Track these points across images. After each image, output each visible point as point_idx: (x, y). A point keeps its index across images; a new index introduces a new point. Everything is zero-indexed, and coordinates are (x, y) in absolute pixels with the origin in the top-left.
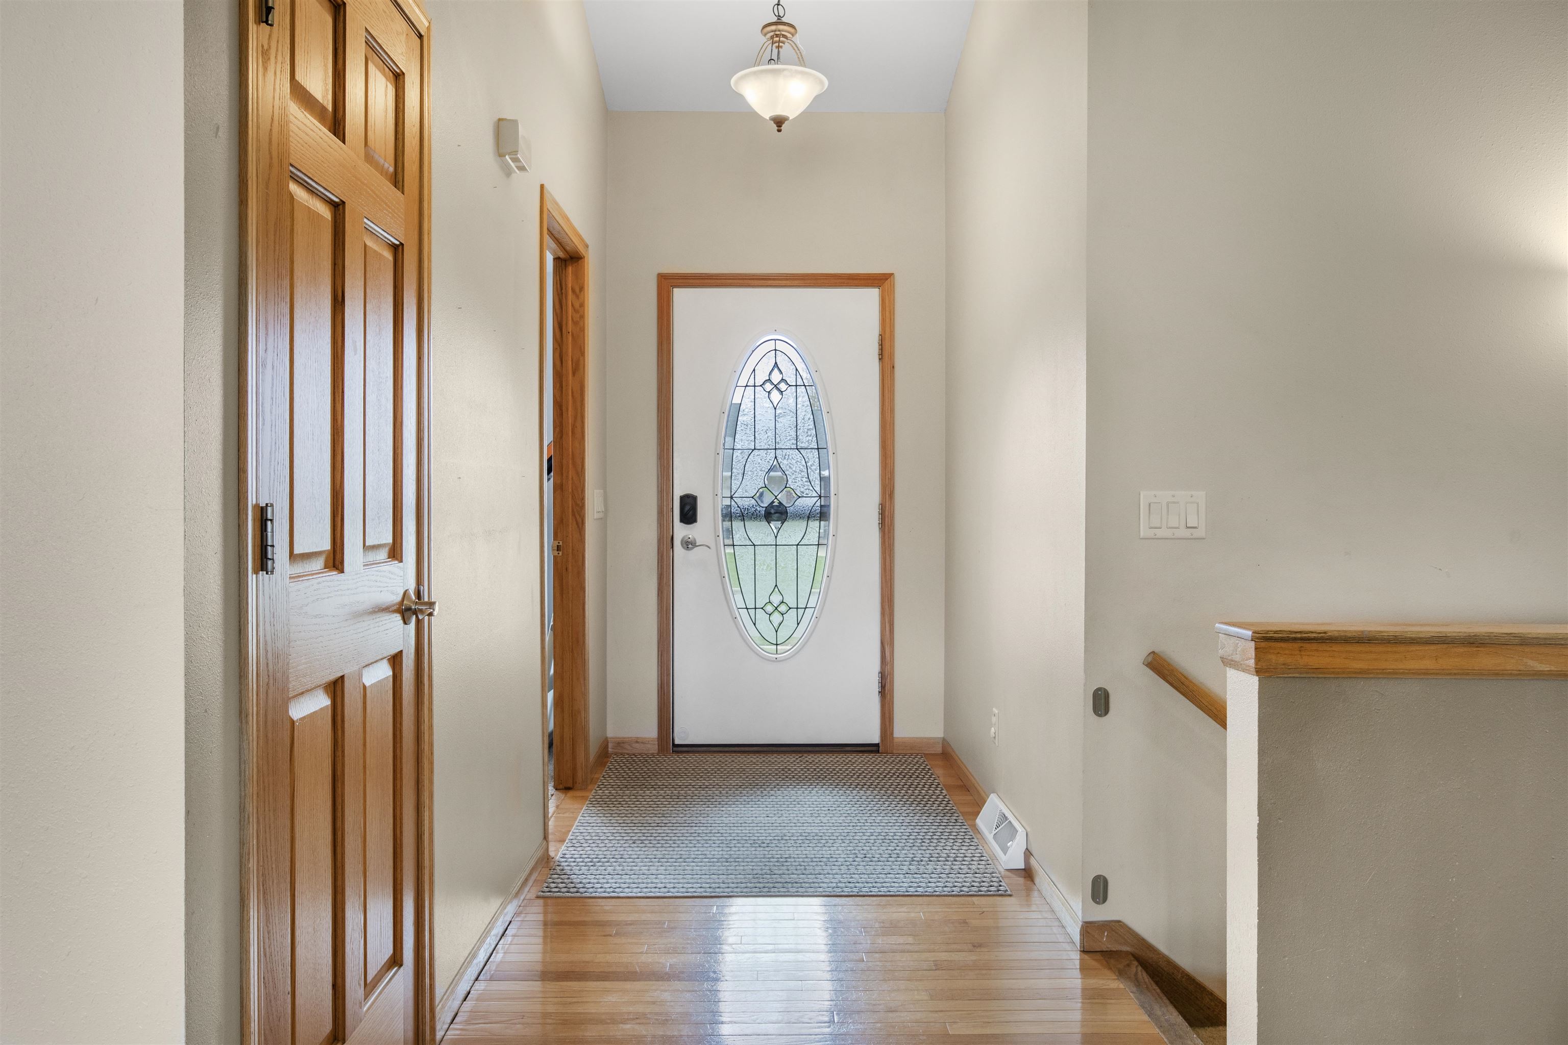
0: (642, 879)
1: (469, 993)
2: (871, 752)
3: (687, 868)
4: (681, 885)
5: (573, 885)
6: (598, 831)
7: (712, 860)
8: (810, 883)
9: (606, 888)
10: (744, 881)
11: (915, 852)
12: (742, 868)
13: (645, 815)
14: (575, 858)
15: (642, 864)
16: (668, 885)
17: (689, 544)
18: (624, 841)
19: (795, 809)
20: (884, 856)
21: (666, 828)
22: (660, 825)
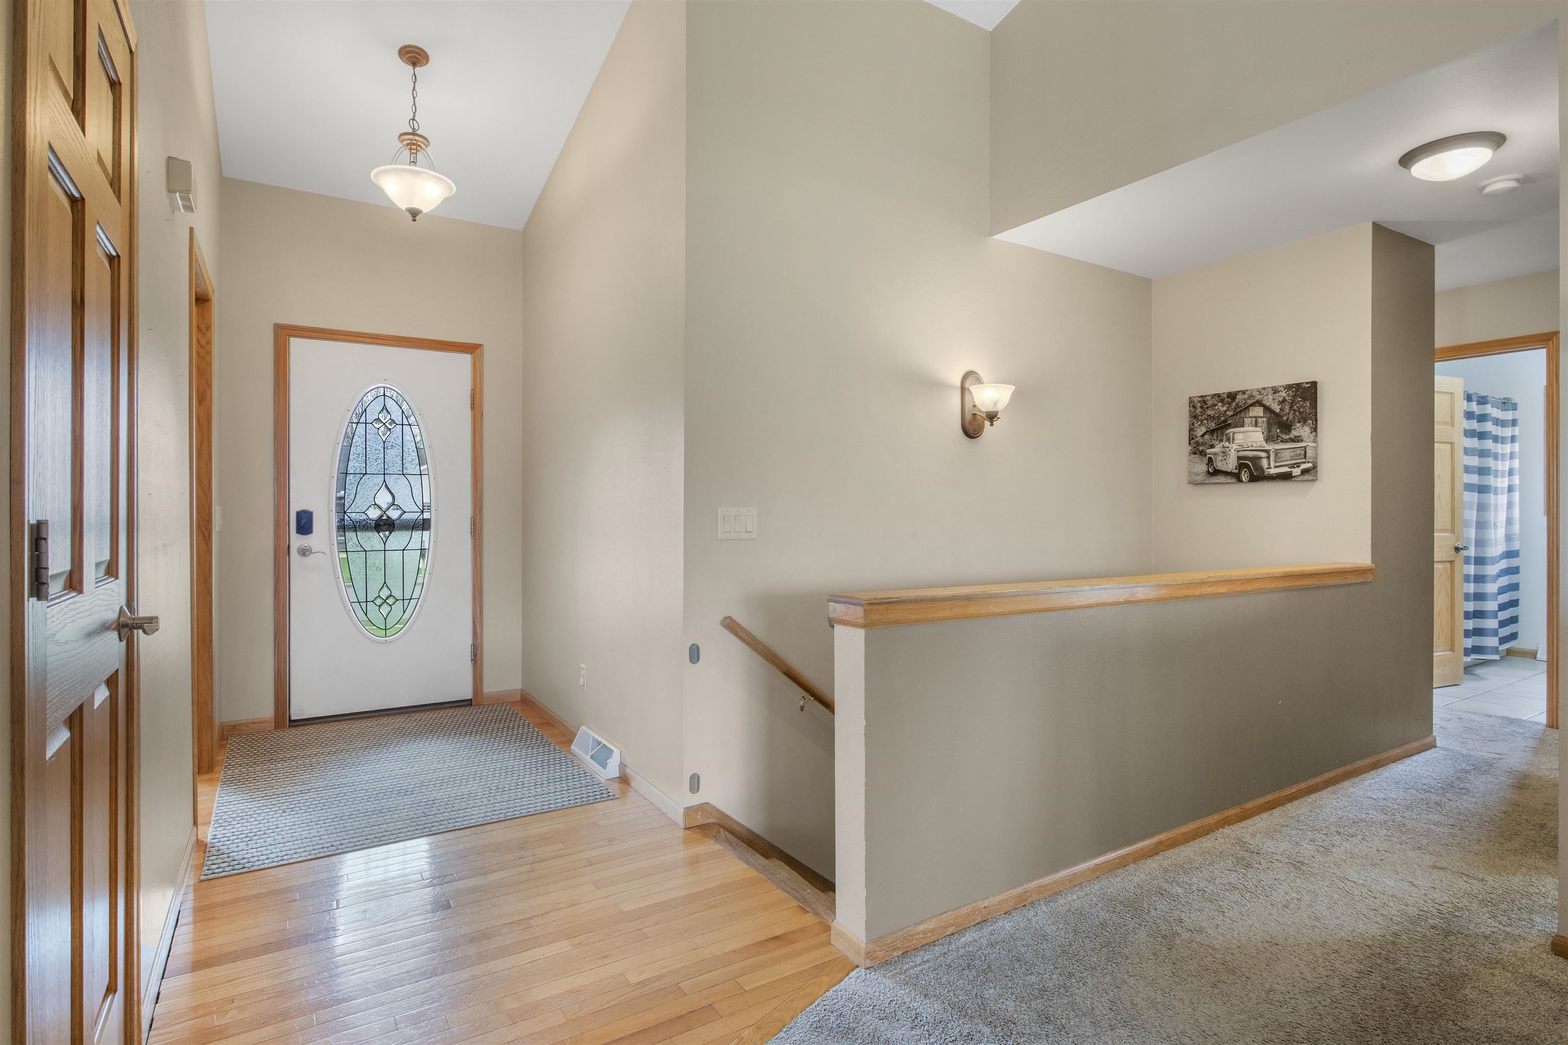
0: (306, 843)
1: (159, 994)
2: (466, 706)
3: (346, 825)
4: (347, 841)
5: (236, 862)
6: (242, 808)
7: (367, 814)
8: (462, 817)
9: (273, 858)
10: (404, 826)
11: (535, 778)
12: (397, 816)
13: (285, 786)
14: (228, 837)
15: (301, 830)
16: (334, 843)
17: (304, 552)
18: (274, 813)
19: (422, 759)
20: (512, 785)
21: (311, 794)
22: (303, 792)
